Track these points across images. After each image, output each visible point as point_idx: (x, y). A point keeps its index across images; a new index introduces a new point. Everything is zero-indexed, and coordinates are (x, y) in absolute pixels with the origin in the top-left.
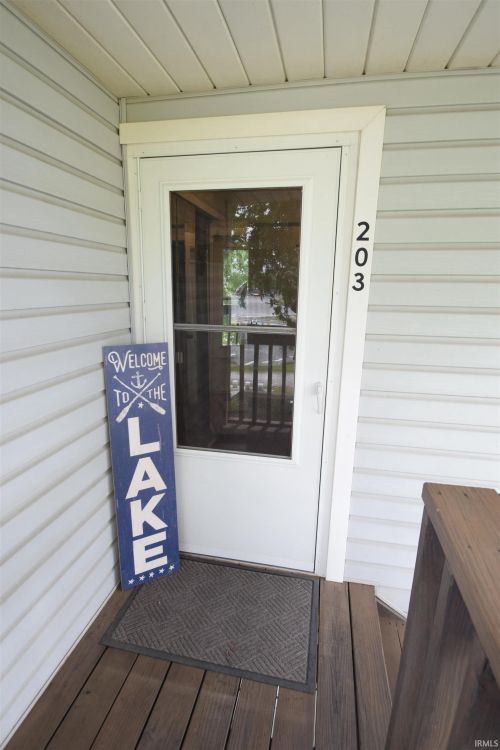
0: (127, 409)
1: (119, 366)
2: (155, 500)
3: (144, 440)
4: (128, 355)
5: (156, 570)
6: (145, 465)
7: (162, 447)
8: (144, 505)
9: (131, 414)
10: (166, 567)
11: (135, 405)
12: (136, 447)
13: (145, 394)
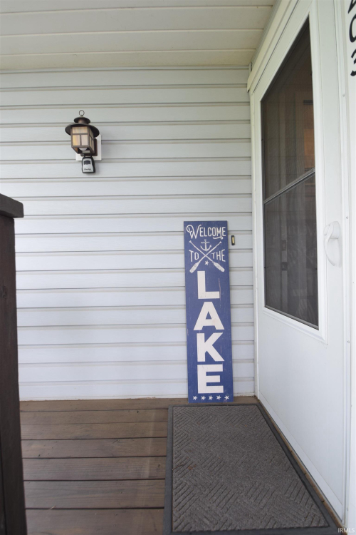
0: (197, 264)
1: (193, 235)
2: (215, 337)
3: (209, 289)
4: (199, 228)
5: (214, 395)
6: (208, 308)
7: (221, 296)
8: (206, 338)
9: (200, 268)
10: (222, 395)
11: (203, 262)
12: (202, 293)
13: (210, 255)
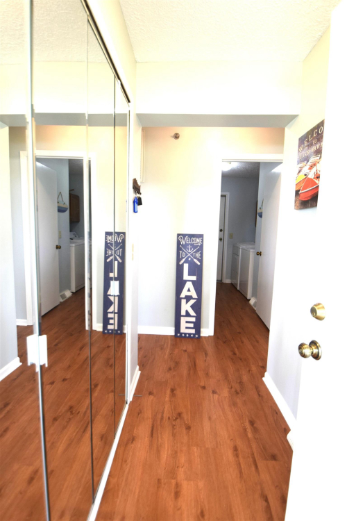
0: (184, 260)
1: (183, 242)
2: (192, 302)
3: (190, 274)
4: (187, 238)
5: (190, 334)
6: (189, 285)
7: (197, 278)
8: (187, 302)
9: (185, 262)
10: (194, 335)
11: (187, 259)
12: (186, 276)
13: (192, 255)
